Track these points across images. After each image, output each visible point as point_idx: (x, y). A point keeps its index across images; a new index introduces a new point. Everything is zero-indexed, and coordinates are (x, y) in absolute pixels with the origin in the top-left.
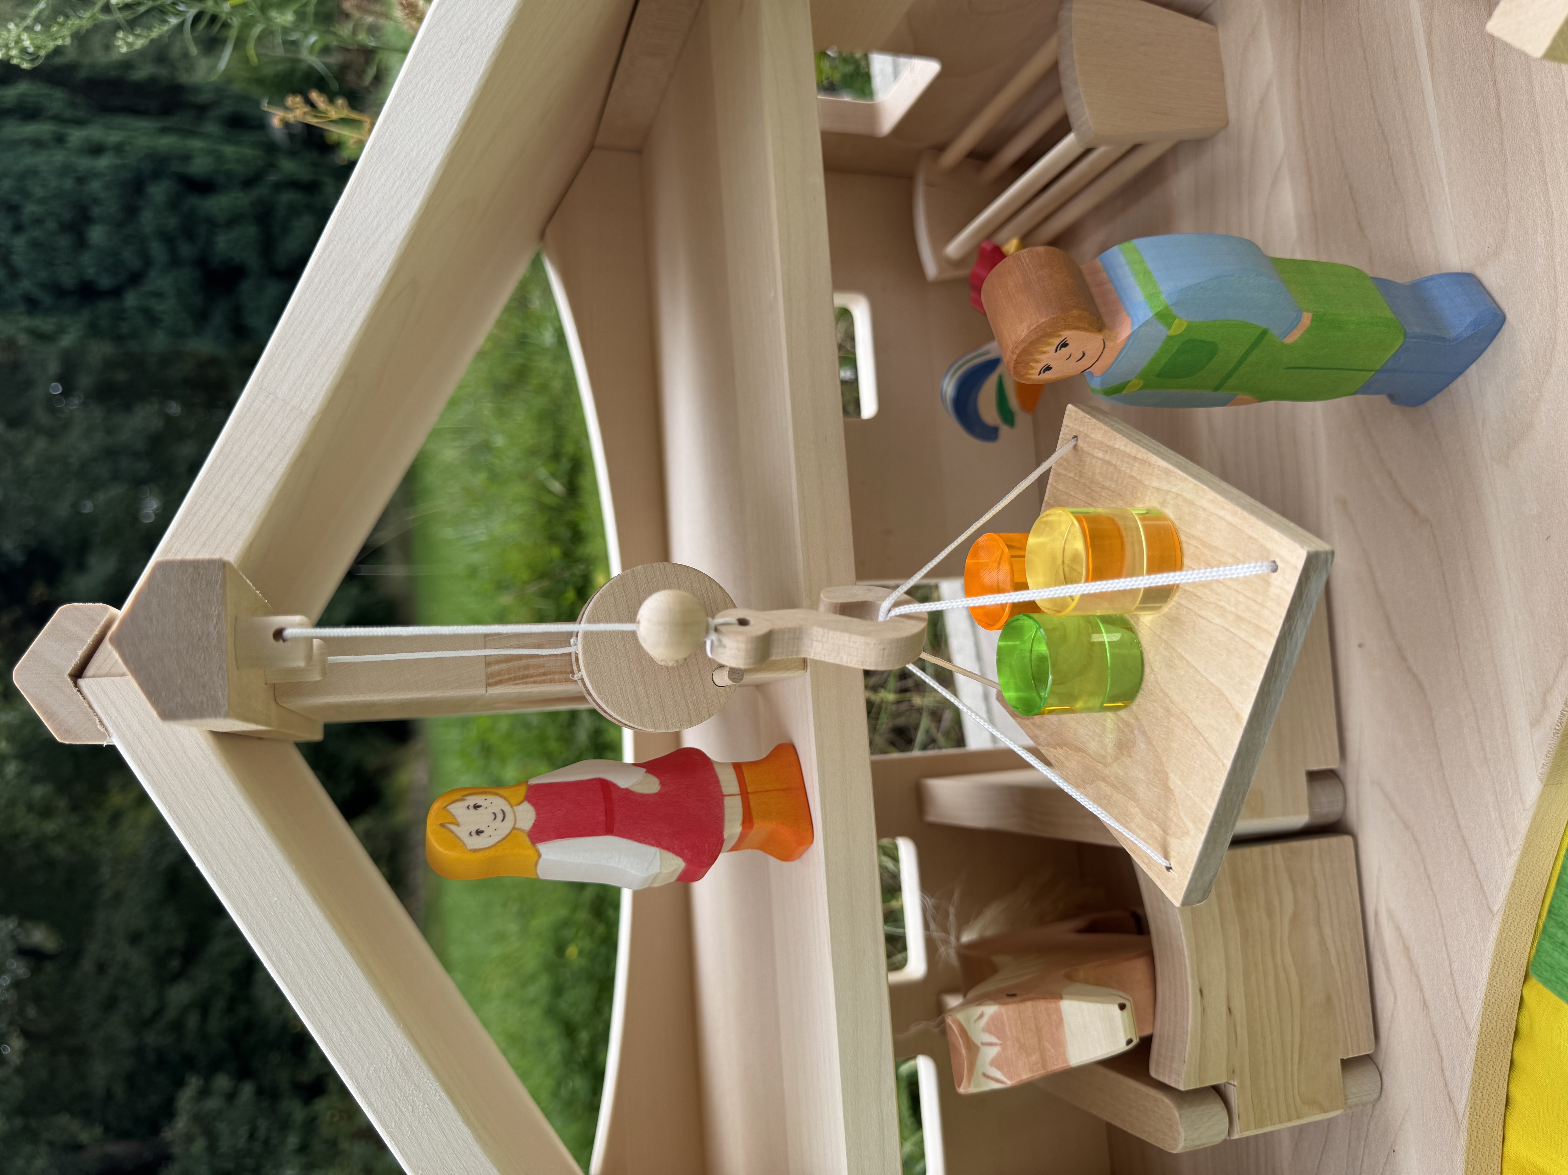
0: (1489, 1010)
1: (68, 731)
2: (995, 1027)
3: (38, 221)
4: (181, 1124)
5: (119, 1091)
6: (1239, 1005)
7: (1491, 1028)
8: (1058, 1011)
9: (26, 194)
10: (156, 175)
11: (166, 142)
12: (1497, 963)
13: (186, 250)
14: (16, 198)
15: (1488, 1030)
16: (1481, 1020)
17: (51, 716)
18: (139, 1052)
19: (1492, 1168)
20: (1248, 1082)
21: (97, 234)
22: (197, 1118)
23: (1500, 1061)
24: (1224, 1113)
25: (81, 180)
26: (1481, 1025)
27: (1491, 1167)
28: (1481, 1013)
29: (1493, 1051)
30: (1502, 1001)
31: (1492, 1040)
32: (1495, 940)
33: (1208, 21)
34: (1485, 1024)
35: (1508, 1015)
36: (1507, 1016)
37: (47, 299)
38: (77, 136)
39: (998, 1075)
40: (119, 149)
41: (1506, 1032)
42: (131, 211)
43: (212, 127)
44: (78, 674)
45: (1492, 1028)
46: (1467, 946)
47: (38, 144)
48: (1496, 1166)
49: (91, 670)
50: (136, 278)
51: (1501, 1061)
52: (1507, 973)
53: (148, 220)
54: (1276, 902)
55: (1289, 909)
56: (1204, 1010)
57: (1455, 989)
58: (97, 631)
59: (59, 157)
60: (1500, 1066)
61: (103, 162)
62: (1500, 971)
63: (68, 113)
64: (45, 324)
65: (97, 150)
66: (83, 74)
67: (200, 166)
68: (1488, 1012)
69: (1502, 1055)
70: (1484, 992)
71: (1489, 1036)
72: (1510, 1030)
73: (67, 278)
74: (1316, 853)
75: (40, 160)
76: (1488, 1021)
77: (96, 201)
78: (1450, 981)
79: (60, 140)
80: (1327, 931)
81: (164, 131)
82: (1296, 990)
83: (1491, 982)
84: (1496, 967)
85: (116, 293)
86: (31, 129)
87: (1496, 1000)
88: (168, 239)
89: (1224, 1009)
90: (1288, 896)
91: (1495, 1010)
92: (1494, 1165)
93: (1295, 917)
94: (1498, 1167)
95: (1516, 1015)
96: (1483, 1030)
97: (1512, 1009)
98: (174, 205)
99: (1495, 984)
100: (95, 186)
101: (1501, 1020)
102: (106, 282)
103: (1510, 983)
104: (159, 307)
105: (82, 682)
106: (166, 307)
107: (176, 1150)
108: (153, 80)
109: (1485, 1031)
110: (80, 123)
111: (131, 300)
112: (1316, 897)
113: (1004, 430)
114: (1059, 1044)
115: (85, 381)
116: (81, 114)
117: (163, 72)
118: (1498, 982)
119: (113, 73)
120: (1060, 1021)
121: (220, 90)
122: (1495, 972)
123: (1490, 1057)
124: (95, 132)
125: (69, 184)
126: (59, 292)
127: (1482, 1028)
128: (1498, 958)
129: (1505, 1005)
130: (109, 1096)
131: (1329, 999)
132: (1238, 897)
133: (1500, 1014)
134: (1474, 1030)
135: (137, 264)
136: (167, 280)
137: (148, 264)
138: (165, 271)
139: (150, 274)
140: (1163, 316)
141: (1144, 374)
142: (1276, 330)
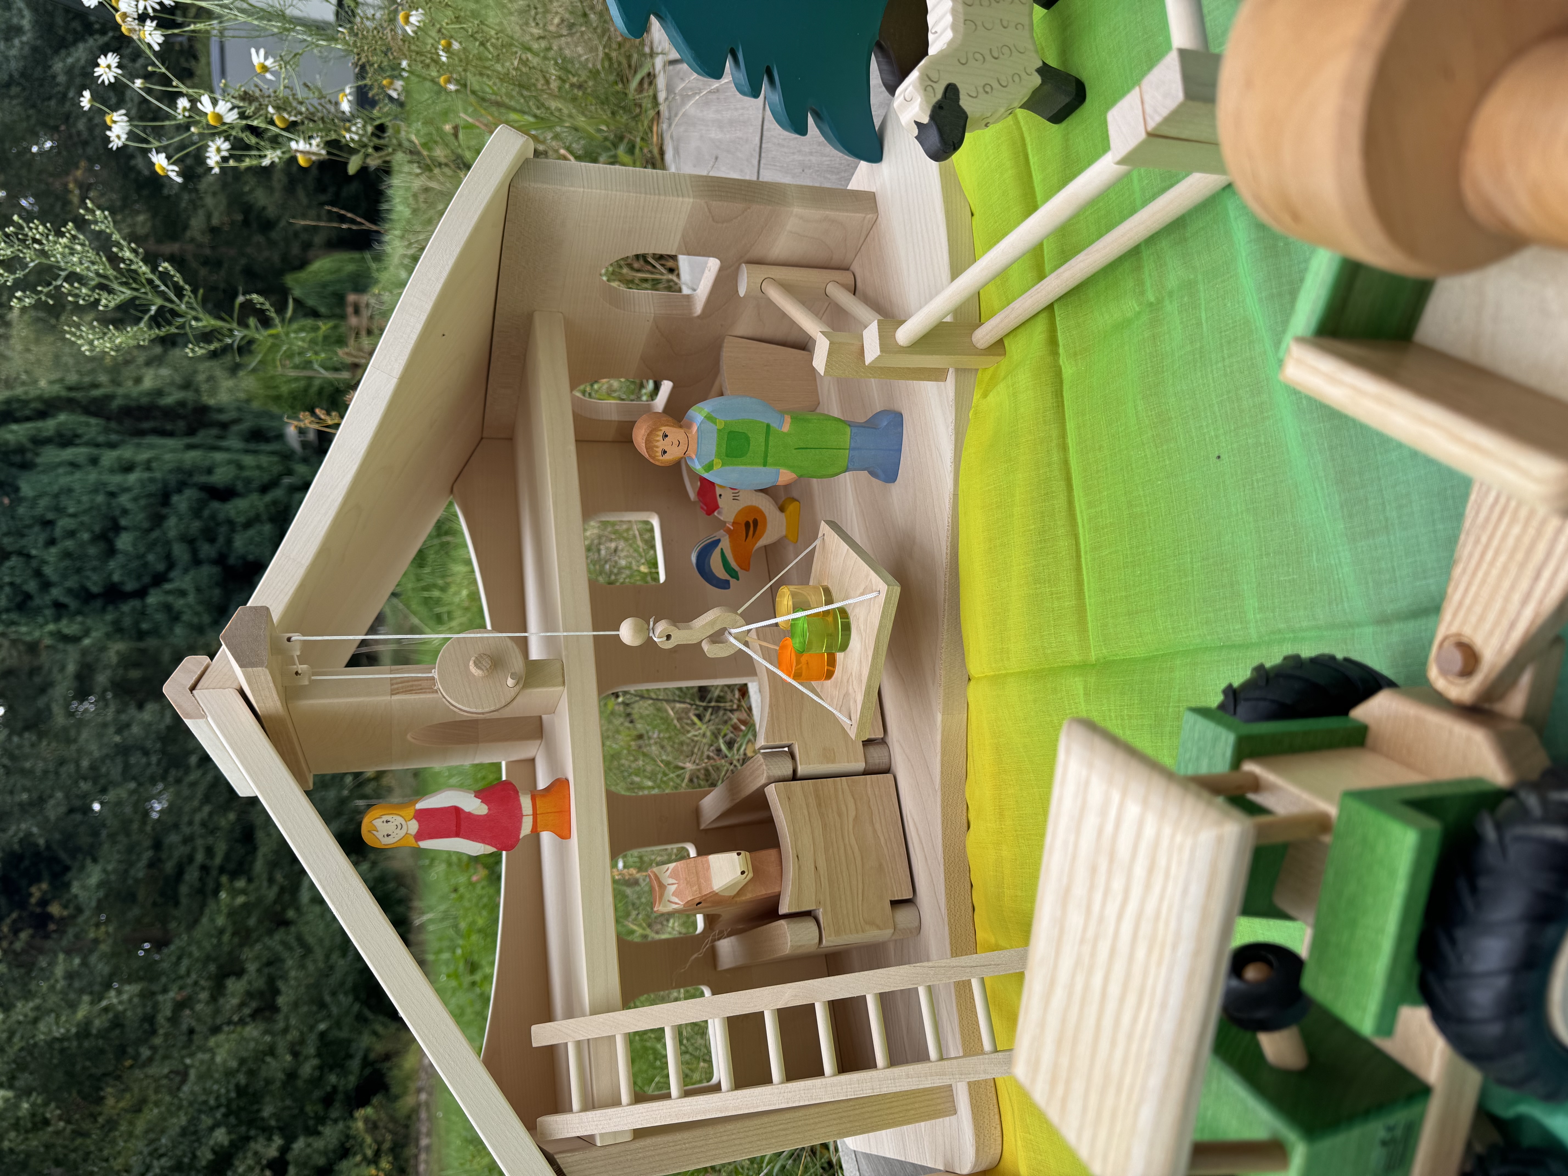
2: (675, 875)
3: (71, 534)
6: (822, 864)
8: (708, 862)
9: (60, 510)
10: (181, 487)
11: (192, 457)
13: (207, 550)
14: (50, 516)
17: (180, 707)
20: (829, 909)
21: (124, 542)
24: (816, 928)
25: (112, 495)
33: (809, 351)
37: (73, 604)
38: (109, 457)
39: (676, 900)
40: (148, 466)
42: (158, 520)
43: (234, 442)
44: (193, 688)
47: (74, 465)
49: (199, 686)
50: (159, 579)
53: (172, 526)
54: (844, 809)
55: (852, 814)
56: (800, 868)
58: (202, 668)
59: (93, 476)
61: (132, 478)
63: (101, 439)
64: (69, 627)
65: (128, 468)
66: (115, 404)
67: (221, 476)
73: (95, 583)
74: (869, 783)
75: (75, 480)
77: (125, 512)
79: (94, 461)
80: (878, 826)
81: (190, 447)
82: (858, 859)
85: (141, 593)
86: (68, 454)
88: (190, 542)
89: (813, 867)
90: (851, 806)
93: (856, 818)
98: (197, 512)
100: (124, 500)
102: (130, 586)
104: (179, 603)
105: (194, 692)
106: (185, 604)
108: (182, 404)
110: (112, 446)
111: (153, 599)
112: (870, 807)
113: (733, 581)
114: (708, 880)
115: (102, 679)
116: (114, 437)
117: (188, 395)
119: (144, 401)
120: (708, 868)
121: (242, 408)
124: (127, 452)
125: (100, 499)
126: (85, 596)
131: (881, 865)
132: (819, 805)
135: (161, 567)
136: (188, 578)
137: (171, 566)
138: (186, 571)
139: (173, 574)
140: (709, 418)
141: (718, 455)
142: (774, 425)
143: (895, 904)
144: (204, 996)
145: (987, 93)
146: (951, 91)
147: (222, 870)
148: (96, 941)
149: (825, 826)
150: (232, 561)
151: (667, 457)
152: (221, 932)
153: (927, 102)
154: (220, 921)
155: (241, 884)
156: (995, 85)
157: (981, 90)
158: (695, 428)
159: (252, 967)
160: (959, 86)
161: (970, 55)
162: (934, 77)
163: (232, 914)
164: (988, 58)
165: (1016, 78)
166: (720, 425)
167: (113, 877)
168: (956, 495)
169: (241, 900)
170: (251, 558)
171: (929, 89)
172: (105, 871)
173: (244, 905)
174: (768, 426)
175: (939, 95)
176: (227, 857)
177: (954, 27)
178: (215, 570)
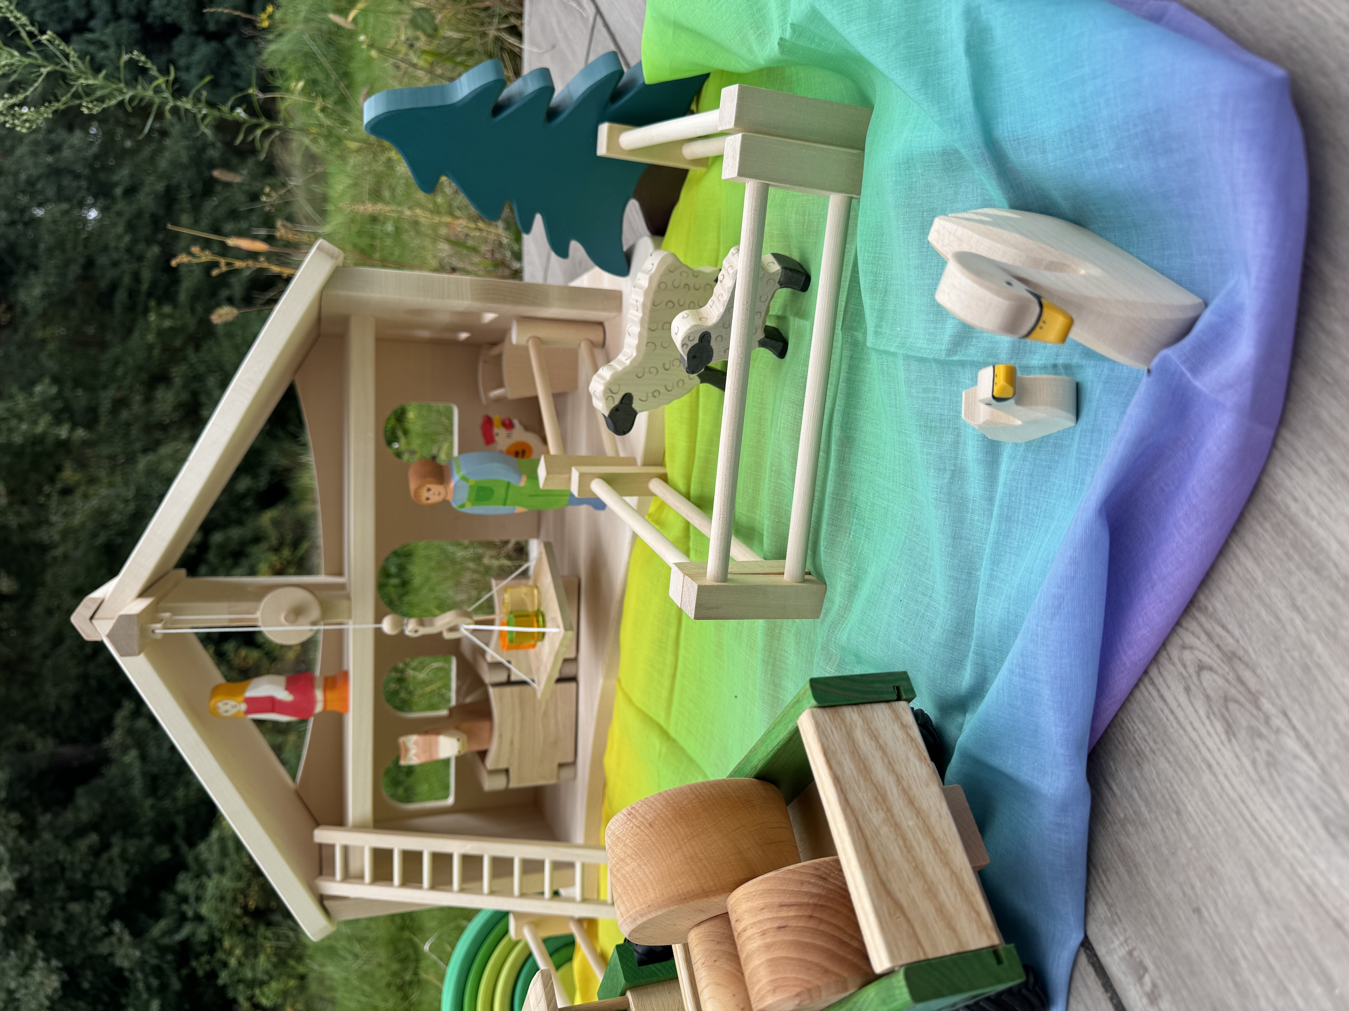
1: (88, 636)
2: (416, 743)
4: (118, 736)
5: (66, 706)
6: (517, 741)
17: (84, 632)
18: (84, 678)
20: (517, 767)
22: (130, 732)
24: (506, 779)
44: (92, 618)
49: (97, 616)
54: (538, 706)
55: (543, 708)
74: (559, 690)
80: (559, 718)
89: (510, 742)
90: (543, 704)
93: (546, 711)
105: (94, 621)
107: (115, 755)
112: (556, 705)
130: (59, 710)
131: (556, 740)
132: (521, 702)
135: (82, 14)
136: (108, 30)
137: (91, 15)
138: (107, 23)
139: (93, 24)
140: (464, 479)
141: (469, 500)
142: (513, 482)
143: (561, 766)
144: (138, 398)
145: (655, 397)
146: (627, 399)
147: (150, 294)
148: (44, 341)
149: (523, 718)
150: (150, 20)
151: (429, 502)
152: (151, 347)
153: (607, 407)
154: (151, 338)
155: (167, 309)
156: (663, 390)
157: (650, 395)
158: (452, 484)
159: (178, 381)
160: (633, 394)
161: (647, 370)
162: (615, 389)
163: (161, 333)
164: (661, 370)
165: (681, 384)
166: (472, 482)
167: (54, 289)
168: (629, 563)
169: (167, 323)
170: (168, 19)
171: (610, 398)
172: (46, 284)
173: (171, 329)
174: (509, 484)
175: (617, 401)
176: (154, 283)
177: (638, 348)
178: (135, 26)
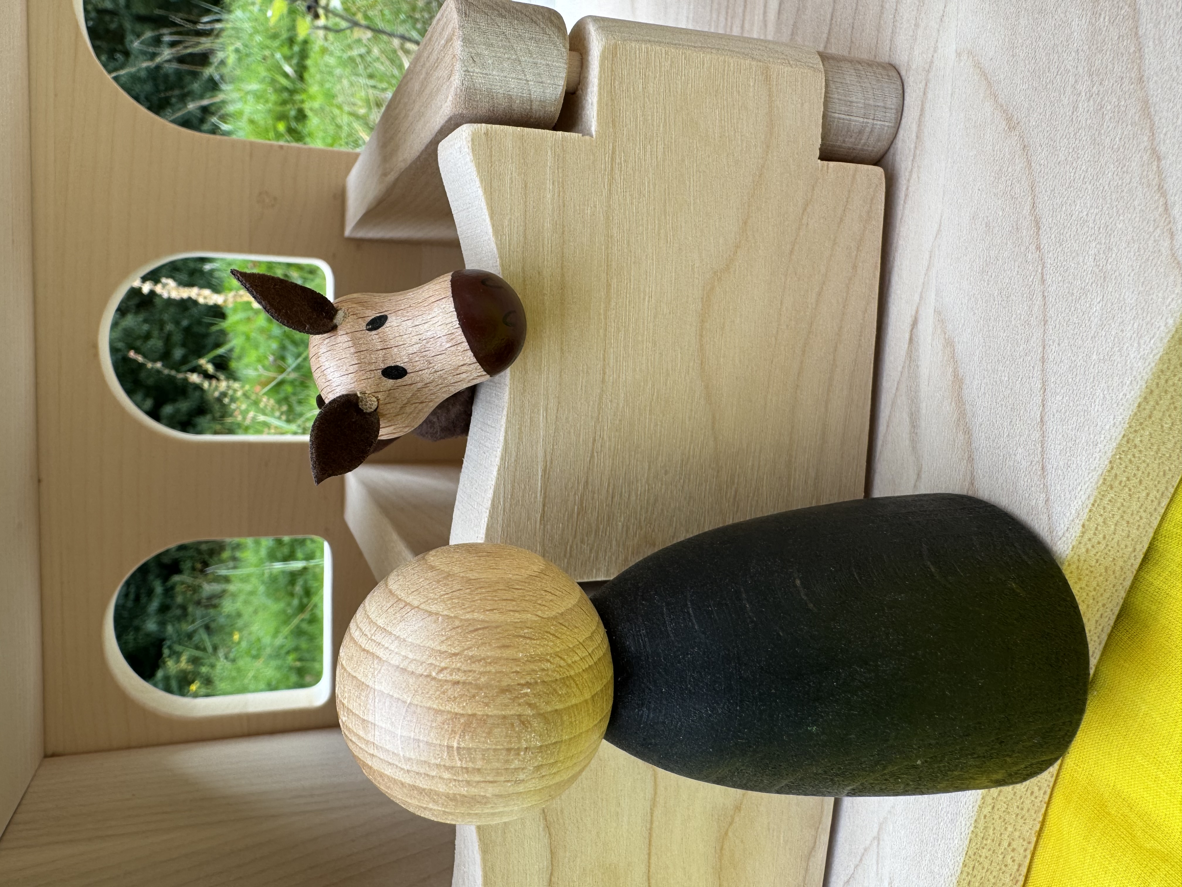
0: (1109, 497)
7: (1101, 536)
12: (1156, 392)
15: (1095, 541)
16: (1086, 516)
19: (1035, 795)
23: (1100, 604)
26: (1083, 526)
27: (1032, 793)
28: (1092, 500)
29: (1094, 584)
30: (1140, 482)
31: (1097, 561)
32: (1170, 335)
34: (1092, 525)
35: (1144, 515)
36: (1141, 518)
41: (1130, 549)
45: (1104, 538)
46: (1094, 357)
48: (1042, 792)
51: (1104, 605)
52: (1169, 421)
57: (1043, 452)
60: (1099, 615)
62: (1157, 415)
68: (1106, 501)
69: (1107, 595)
70: (1109, 454)
71: (1094, 551)
72: (1138, 547)
76: (1100, 520)
78: (1036, 435)
83: (1131, 436)
84: (1152, 403)
87: (1128, 479)
91: (1120, 500)
92: (1039, 790)
94: (1045, 793)
95: (1159, 518)
96: (1086, 537)
97: (1156, 503)
99: (1137, 441)
101: (1128, 522)
103: (1170, 445)
109: (1090, 540)
118: (1146, 439)
122: (1147, 412)
123: (1084, 594)
127: (1083, 533)
128: (1163, 382)
129: (1144, 494)
133: (1129, 511)
134: (1067, 534)
